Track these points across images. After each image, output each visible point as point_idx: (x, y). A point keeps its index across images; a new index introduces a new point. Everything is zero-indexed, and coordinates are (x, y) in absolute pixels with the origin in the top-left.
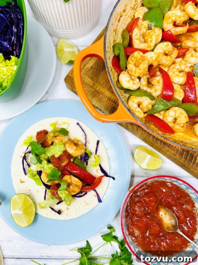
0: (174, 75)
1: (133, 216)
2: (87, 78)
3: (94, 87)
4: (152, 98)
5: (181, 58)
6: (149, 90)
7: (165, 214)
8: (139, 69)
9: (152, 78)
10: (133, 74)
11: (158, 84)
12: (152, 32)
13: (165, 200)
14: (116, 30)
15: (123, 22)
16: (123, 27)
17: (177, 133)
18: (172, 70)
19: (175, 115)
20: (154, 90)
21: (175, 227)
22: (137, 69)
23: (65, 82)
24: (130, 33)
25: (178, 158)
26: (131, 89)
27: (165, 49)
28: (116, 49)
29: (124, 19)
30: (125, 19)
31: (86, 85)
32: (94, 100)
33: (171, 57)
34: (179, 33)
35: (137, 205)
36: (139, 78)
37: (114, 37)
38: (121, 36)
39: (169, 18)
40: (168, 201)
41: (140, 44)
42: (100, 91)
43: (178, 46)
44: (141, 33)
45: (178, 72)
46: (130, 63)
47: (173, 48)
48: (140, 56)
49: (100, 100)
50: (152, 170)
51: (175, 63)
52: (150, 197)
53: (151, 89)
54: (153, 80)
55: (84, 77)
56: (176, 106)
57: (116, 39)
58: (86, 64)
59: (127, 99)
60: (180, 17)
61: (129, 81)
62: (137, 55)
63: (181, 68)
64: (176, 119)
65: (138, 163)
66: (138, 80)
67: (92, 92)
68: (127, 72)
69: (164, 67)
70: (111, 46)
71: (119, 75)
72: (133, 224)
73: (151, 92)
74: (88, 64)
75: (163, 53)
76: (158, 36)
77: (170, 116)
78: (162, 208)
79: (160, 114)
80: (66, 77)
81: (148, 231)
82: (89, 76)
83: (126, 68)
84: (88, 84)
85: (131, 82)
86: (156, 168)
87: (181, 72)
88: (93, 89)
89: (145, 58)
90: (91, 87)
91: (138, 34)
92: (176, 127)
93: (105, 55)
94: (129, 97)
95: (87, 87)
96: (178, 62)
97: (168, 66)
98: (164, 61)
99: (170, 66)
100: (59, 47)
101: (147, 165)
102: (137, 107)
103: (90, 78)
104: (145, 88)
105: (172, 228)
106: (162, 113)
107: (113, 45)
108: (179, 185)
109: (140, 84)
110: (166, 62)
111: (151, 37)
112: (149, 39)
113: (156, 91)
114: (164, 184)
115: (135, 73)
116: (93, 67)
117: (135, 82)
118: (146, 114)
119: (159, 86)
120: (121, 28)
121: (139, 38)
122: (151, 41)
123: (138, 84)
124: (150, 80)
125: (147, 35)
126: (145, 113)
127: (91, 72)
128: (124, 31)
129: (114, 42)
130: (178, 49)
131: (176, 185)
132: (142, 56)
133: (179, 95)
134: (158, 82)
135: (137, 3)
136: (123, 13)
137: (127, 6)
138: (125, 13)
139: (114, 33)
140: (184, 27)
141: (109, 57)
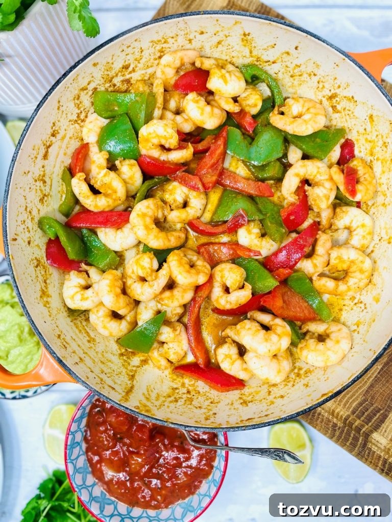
14: (44, 176)
15: (58, 153)
16: (63, 162)
29: (60, 148)
30: (64, 146)
37: (41, 190)
38: (61, 181)
57: (47, 191)
60: (166, 138)
112: (110, 191)
120: (58, 165)
128: (64, 170)
129: (41, 200)
135: (82, 109)
136: (53, 139)
137: (57, 124)
138: (59, 136)
139: (39, 183)
140: (185, 150)
141: (27, 240)
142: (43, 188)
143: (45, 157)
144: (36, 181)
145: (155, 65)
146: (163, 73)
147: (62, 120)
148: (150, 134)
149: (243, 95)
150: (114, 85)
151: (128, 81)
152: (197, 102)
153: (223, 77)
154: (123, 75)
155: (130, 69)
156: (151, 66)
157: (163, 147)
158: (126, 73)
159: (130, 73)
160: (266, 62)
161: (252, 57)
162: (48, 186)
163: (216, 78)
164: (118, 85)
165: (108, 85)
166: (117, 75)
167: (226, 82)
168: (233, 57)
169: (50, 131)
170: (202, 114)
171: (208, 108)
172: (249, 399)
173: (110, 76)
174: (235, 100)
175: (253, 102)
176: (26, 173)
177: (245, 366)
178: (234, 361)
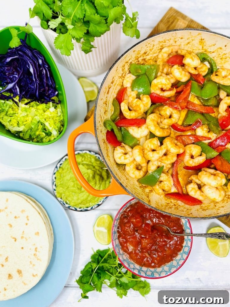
14: (106, 102)
15: (112, 92)
16: (113, 96)
29: (113, 89)
30: (115, 89)
37: (105, 108)
38: (112, 104)
39: (156, 86)
60: (165, 85)
76: (146, 103)
112: (138, 109)
120: (111, 97)
122: (140, 109)
128: (114, 100)
135: (124, 72)
136: (112, 84)
137: (114, 78)
138: (114, 84)
139: (105, 105)
140: (172, 91)
141: (100, 130)
142: (106, 107)
143: (108, 93)
144: (104, 104)
145: (157, 52)
146: (162, 56)
147: (116, 76)
148: (158, 83)
149: (200, 67)
150: (139, 61)
151: (144, 60)
152: (179, 69)
153: (192, 58)
154: (143, 57)
155: (147, 54)
156: (156, 53)
157: (162, 90)
158: (145, 56)
159: (146, 56)
160: (209, 52)
161: (203, 49)
162: (107, 107)
163: (189, 58)
164: (140, 61)
165: (136, 61)
166: (141, 57)
167: (193, 60)
168: (194, 50)
169: (111, 81)
170: (181, 75)
171: (183, 72)
172: (206, 208)
173: (138, 57)
174: (195, 68)
175: (204, 69)
176: (102, 99)
177: (202, 193)
178: (197, 191)
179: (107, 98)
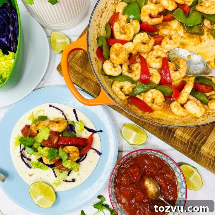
0: (152, 61)
1: (120, 186)
2: (77, 67)
3: (83, 74)
4: (133, 82)
5: (158, 45)
6: (130, 75)
7: (150, 183)
8: (119, 58)
9: (132, 65)
10: (115, 62)
11: (137, 70)
12: (130, 25)
13: (148, 171)
14: (99, 25)
15: (105, 17)
17: (155, 112)
18: (150, 57)
19: (153, 96)
20: (134, 75)
21: (157, 194)
22: (118, 58)
23: (58, 71)
24: (112, 27)
25: (158, 133)
26: (113, 75)
27: (142, 39)
28: (100, 41)
31: (76, 73)
32: (83, 85)
33: (149, 46)
34: (155, 23)
35: (124, 176)
36: (121, 65)
37: (98, 31)
38: (104, 29)
39: (145, 11)
40: (151, 172)
41: (120, 35)
42: (88, 77)
43: (156, 35)
44: (121, 26)
45: (155, 58)
46: (112, 53)
47: (149, 38)
48: (119, 47)
49: (88, 86)
50: (139, 145)
51: (153, 50)
52: (134, 168)
53: (132, 74)
54: (133, 66)
55: (74, 66)
56: (153, 89)
57: (99, 32)
58: (75, 54)
59: (111, 84)
61: (111, 69)
62: (116, 47)
63: (158, 55)
64: (154, 99)
65: (126, 139)
66: (119, 67)
67: (81, 79)
68: (109, 60)
69: (144, 54)
70: (95, 39)
71: (103, 63)
72: (120, 193)
73: (132, 77)
74: (78, 54)
75: (141, 43)
76: (136, 27)
77: (148, 97)
78: (147, 178)
79: (141, 95)
80: (58, 66)
81: (134, 198)
82: (78, 65)
83: (109, 57)
84: (78, 72)
85: (113, 69)
86: (142, 143)
87: (157, 58)
88: (83, 75)
89: (123, 49)
90: (81, 74)
91: (118, 27)
92: (154, 106)
93: (88, 49)
94: (113, 82)
95: (77, 75)
96: (156, 49)
97: (147, 53)
98: (142, 49)
99: (149, 53)
100: (51, 38)
101: (134, 141)
102: (119, 91)
103: (79, 66)
104: (127, 74)
105: (155, 195)
106: (142, 94)
107: (97, 37)
108: (161, 157)
109: (121, 71)
110: (144, 50)
111: (129, 29)
112: (128, 32)
113: (136, 76)
114: (147, 156)
115: (116, 61)
116: (81, 56)
117: (117, 69)
118: (128, 96)
119: (138, 71)
120: (104, 22)
121: (119, 30)
122: (130, 33)
123: (120, 70)
124: (130, 66)
125: (126, 28)
126: (126, 95)
127: (80, 61)
128: (106, 24)
129: (97, 35)
130: (154, 38)
131: (157, 157)
132: (120, 47)
133: (156, 79)
134: (137, 68)
136: (105, 9)
137: (108, 3)
138: (107, 9)
139: (98, 27)
140: (159, 18)
141: (93, 49)
143: (101, 16)
148: (147, 8)
162: (100, 30)
169: (104, 6)
170: (168, 3)
171: (171, 2)
176: (95, 21)
177: (184, 110)
178: (179, 108)
179: (100, 21)
